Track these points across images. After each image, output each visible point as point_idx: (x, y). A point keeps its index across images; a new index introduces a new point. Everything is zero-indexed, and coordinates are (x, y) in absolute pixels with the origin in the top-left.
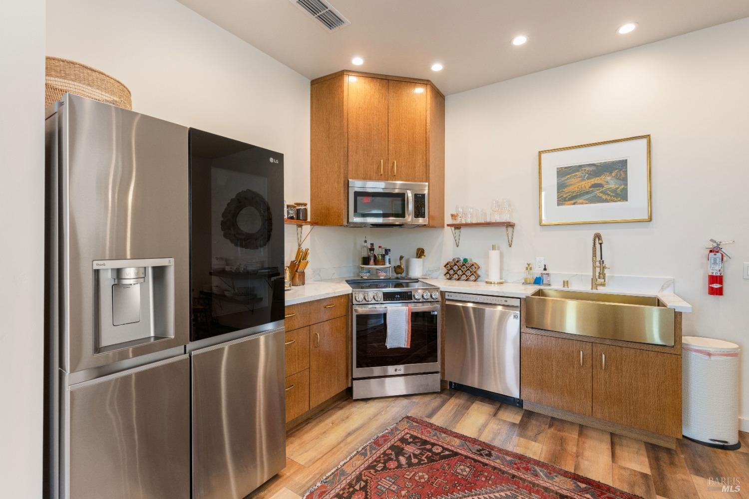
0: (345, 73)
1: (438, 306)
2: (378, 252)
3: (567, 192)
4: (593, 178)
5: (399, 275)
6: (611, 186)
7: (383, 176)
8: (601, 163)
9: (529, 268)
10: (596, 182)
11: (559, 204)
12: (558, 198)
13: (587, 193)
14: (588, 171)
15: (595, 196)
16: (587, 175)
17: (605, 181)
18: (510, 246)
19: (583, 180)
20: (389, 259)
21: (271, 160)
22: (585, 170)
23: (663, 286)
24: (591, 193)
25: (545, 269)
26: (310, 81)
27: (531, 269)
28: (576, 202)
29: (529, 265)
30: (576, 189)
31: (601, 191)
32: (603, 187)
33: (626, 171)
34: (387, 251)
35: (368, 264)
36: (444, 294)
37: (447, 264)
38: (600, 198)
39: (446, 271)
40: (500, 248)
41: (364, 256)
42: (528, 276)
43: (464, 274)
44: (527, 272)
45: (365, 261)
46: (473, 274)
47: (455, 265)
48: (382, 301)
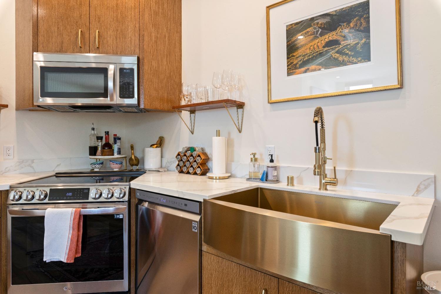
1: (125, 206)
3: (297, 56)
4: (327, 33)
6: (349, 42)
8: (336, 11)
9: (254, 158)
10: (331, 38)
11: (289, 74)
12: (288, 66)
13: (321, 54)
14: (321, 24)
15: (330, 58)
16: (320, 30)
17: (342, 36)
18: (240, 132)
19: (316, 38)
20: (119, 150)
22: (318, 23)
23: (419, 187)
24: (326, 54)
25: (272, 161)
28: (308, 69)
29: (254, 155)
30: (308, 51)
31: (337, 49)
32: (340, 44)
33: (369, 17)
34: (117, 139)
35: (95, 155)
36: (135, 193)
37: (179, 155)
38: (336, 59)
39: (177, 162)
40: (229, 134)
41: (93, 145)
42: (252, 170)
43: (192, 166)
44: (252, 164)
45: (93, 151)
46: (199, 167)
47: (185, 155)
48: (46, 201)
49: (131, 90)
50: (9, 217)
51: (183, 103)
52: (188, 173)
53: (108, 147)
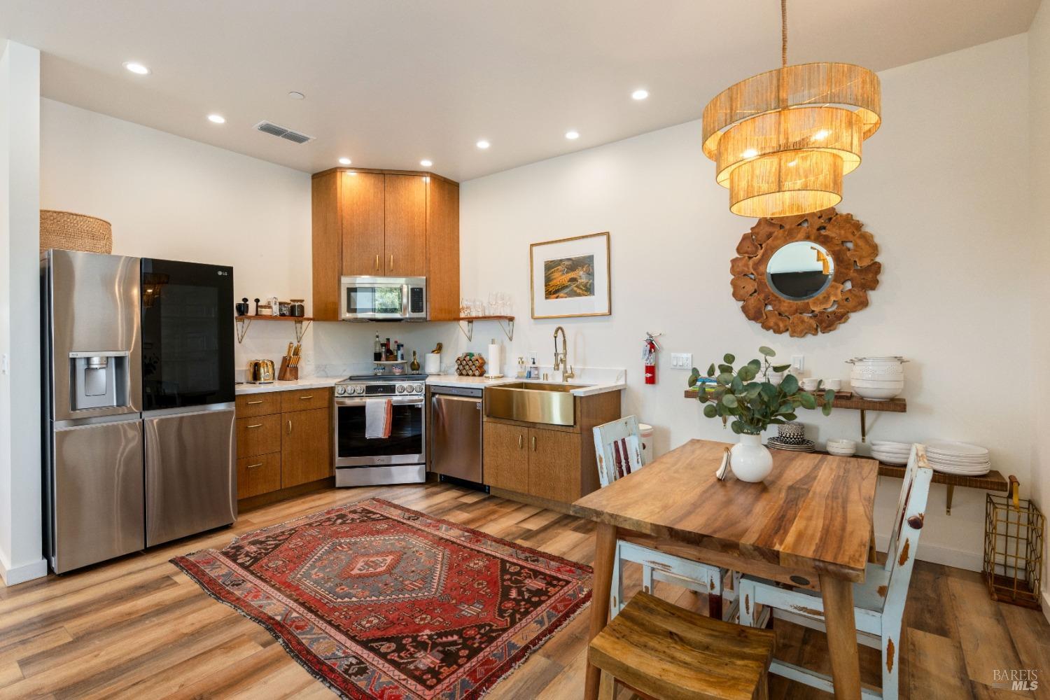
0: (338, 170)
1: (422, 398)
2: (392, 347)
3: (551, 285)
4: (570, 272)
5: (415, 372)
6: (583, 281)
7: (380, 271)
8: (575, 258)
9: (521, 362)
10: (572, 276)
11: (546, 298)
12: (545, 292)
13: (566, 287)
14: (567, 265)
15: (572, 290)
16: (566, 269)
17: (579, 276)
18: (511, 340)
19: (563, 274)
20: (402, 355)
21: (220, 273)
22: (565, 264)
24: (569, 287)
25: (534, 363)
26: (311, 175)
27: (523, 362)
28: (559, 296)
29: (521, 359)
30: (559, 283)
31: (576, 285)
32: (577, 281)
33: (593, 267)
34: (399, 346)
35: (380, 360)
36: (429, 388)
37: (458, 359)
38: (575, 292)
39: (457, 367)
40: (502, 342)
41: (378, 351)
42: (520, 370)
43: (471, 369)
44: (519, 366)
45: (378, 357)
46: (477, 369)
47: (464, 360)
48: (364, 394)
49: (421, 305)
50: (336, 407)
51: (462, 315)
52: (468, 375)
53: (390, 354)
